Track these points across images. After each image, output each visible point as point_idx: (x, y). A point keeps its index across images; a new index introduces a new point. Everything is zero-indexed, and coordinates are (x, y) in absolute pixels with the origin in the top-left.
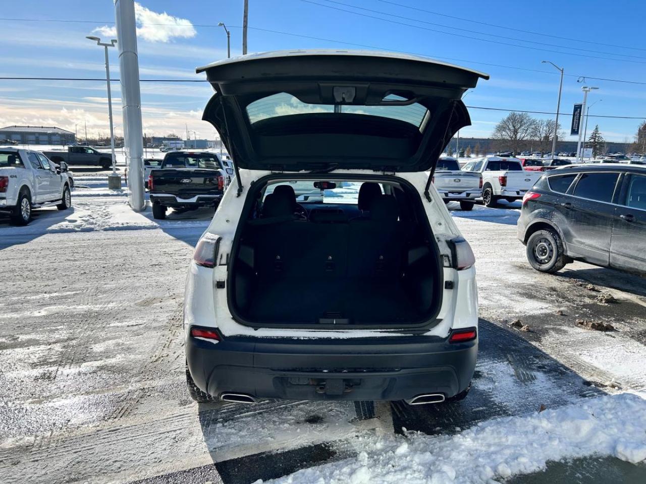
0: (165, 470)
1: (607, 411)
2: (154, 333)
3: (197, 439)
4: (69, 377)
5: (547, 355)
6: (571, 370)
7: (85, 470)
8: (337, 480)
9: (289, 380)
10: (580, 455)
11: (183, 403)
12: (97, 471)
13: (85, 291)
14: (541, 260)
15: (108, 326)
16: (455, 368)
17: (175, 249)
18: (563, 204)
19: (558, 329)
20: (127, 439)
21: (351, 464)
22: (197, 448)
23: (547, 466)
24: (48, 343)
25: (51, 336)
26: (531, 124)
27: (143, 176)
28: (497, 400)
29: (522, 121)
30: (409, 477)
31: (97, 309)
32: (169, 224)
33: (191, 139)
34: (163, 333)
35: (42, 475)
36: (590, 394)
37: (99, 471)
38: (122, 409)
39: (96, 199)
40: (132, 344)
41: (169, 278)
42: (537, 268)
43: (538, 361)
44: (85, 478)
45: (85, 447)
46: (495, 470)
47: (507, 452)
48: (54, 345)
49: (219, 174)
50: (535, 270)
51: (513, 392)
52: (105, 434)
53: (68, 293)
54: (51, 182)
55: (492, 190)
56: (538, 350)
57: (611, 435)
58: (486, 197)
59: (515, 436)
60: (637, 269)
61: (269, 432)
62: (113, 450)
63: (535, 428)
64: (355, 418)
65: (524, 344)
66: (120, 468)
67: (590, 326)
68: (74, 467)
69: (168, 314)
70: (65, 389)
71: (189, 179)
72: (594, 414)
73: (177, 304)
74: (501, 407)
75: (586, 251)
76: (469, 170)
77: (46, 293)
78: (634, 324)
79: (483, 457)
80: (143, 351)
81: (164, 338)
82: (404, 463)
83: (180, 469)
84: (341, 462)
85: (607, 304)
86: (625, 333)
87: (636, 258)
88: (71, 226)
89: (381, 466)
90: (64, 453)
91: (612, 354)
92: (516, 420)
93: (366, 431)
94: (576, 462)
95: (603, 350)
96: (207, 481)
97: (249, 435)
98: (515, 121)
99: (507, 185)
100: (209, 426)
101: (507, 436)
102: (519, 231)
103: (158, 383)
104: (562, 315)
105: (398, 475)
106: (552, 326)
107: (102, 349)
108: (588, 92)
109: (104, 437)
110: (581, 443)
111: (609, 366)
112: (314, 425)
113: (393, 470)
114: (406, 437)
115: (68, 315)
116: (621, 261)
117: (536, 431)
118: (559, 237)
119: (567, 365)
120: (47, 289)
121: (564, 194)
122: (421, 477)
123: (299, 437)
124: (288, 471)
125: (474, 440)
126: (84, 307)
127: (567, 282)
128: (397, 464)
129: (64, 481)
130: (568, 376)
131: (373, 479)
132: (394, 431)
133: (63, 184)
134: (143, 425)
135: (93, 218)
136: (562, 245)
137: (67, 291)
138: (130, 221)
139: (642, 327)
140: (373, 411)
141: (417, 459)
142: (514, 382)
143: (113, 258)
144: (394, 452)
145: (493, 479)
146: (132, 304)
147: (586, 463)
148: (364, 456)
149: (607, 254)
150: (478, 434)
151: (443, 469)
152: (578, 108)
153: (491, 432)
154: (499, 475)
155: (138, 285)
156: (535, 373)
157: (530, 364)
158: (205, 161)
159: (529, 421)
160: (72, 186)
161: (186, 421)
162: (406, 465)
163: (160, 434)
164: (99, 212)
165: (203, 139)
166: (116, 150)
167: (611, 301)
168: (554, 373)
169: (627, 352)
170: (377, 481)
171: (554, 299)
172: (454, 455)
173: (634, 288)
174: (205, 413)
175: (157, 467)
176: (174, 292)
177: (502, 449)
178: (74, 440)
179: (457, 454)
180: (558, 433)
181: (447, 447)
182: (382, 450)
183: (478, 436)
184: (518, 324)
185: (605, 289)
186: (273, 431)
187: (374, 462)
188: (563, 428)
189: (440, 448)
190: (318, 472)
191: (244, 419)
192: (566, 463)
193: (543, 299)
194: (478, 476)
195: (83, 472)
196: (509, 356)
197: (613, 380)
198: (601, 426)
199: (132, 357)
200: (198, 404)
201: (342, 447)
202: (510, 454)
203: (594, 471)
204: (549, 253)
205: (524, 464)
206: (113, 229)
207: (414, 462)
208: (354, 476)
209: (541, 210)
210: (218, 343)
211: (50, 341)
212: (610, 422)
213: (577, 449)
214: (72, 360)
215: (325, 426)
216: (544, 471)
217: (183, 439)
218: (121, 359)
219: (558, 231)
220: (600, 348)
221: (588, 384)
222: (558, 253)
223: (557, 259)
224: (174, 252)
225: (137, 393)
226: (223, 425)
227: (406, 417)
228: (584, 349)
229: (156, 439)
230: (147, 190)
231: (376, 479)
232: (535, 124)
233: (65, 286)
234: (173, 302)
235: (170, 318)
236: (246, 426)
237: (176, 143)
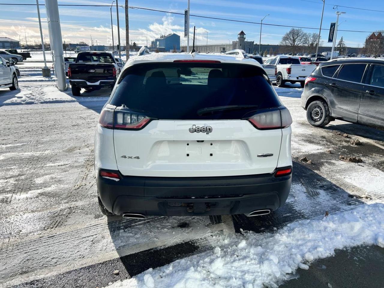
0: (87, 263)
1: (368, 215)
2: (76, 170)
3: (107, 241)
4: (20, 201)
5: (325, 179)
6: (340, 188)
7: (32, 265)
8: (202, 268)
9: (169, 204)
10: (355, 245)
11: (97, 217)
12: (41, 265)
13: (29, 143)
14: (315, 120)
15: (45, 166)
16: (278, 193)
17: (87, 115)
18: (331, 84)
19: (329, 162)
20: (60, 243)
21: (210, 255)
22: (108, 247)
23: (335, 253)
24: (5, 178)
25: (8, 173)
26: (303, 36)
27: (65, 69)
28: (297, 208)
29: (298, 34)
30: (248, 263)
31: (37, 155)
32: (82, 99)
33: (94, 45)
34: (82, 170)
35: (3, 270)
36: (354, 203)
37: (42, 266)
38: (56, 222)
39: (35, 83)
40: (62, 178)
41: (84, 133)
42: (313, 124)
43: (319, 182)
44: (33, 271)
45: (32, 249)
46: (303, 256)
47: (309, 244)
48: (10, 179)
49: (113, 66)
50: (311, 126)
51: (306, 203)
52: (46, 239)
53: (18, 144)
54: (4, 72)
55: (282, 76)
56: (319, 175)
57: (373, 231)
58: (279, 81)
59: (313, 234)
60: (375, 124)
61: (155, 235)
62: (51, 250)
63: (326, 228)
64: (209, 223)
65: (310, 172)
66: (56, 263)
67: (348, 160)
68: (25, 263)
69: (85, 158)
70: (17, 209)
71: (94, 69)
72: (361, 218)
73: (90, 151)
74: (300, 213)
75: (343, 114)
76: (268, 64)
77: (3, 144)
78: (374, 158)
79: (294, 248)
80: (69, 182)
81: (83, 173)
82: (244, 253)
83: (97, 262)
84: (203, 254)
85: (356, 146)
86: (370, 164)
87: (374, 117)
88: (19, 100)
89: (229, 256)
90: (18, 254)
91: (363, 177)
92: (313, 223)
93: (217, 232)
94: (353, 249)
95: (358, 175)
96: (115, 270)
97: (142, 237)
98: (294, 34)
99: (291, 73)
100: (115, 232)
101: (309, 234)
102: (302, 102)
103: (80, 204)
104: (331, 153)
105: (241, 262)
106: (325, 160)
107: (42, 182)
108: (339, 15)
109: (45, 241)
110: (354, 236)
111: (362, 185)
112: (184, 229)
113: (238, 259)
114: (243, 235)
115: (18, 159)
116: (365, 119)
117: (326, 230)
118: (327, 105)
119: (337, 185)
120: (4, 142)
121: (331, 78)
122: (256, 263)
123: (174, 237)
124: (168, 261)
125: (288, 237)
126: (29, 153)
127: (331, 132)
128: (240, 255)
129: (19, 274)
130: (338, 191)
131: (225, 265)
132: (235, 231)
133: (12, 73)
134: (71, 232)
135: (33, 96)
136: (329, 110)
137: (17, 143)
138: (58, 97)
139: (379, 160)
140: (221, 218)
141: (252, 250)
142: (306, 197)
143: (47, 121)
144: (237, 246)
145: (302, 263)
146: (61, 151)
147: (359, 250)
148: (218, 250)
149: (357, 115)
150: (290, 233)
151: (270, 258)
152: (333, 25)
153: (298, 231)
154: (306, 260)
155: (64, 138)
156: (318, 190)
157: (315, 185)
158: (104, 58)
159: (321, 224)
160: (19, 75)
161: (100, 229)
162: (246, 255)
163: (83, 238)
164: (37, 92)
165: (102, 45)
166: (45, 52)
167: (359, 144)
168: (330, 190)
169: (372, 175)
170: (228, 267)
171: (325, 143)
172: (276, 248)
173: (371, 136)
174: (112, 223)
175: (82, 261)
176: (88, 143)
177: (306, 242)
178: (25, 244)
179: (278, 247)
180: (340, 230)
181: (271, 242)
182: (229, 245)
183: (290, 234)
184: (305, 160)
185: (354, 136)
186: (157, 234)
187: (224, 254)
188: (343, 227)
189: (266, 242)
190: (189, 262)
191: (138, 226)
192: (347, 250)
193: (318, 143)
194: (293, 261)
195: (31, 267)
196: (302, 180)
197: (366, 193)
198: (367, 225)
199: (62, 186)
200: (107, 217)
201: (203, 243)
202: (311, 246)
203: (365, 255)
204: (321, 115)
205: (321, 252)
206: (46, 102)
207: (251, 253)
208: (213, 264)
209: (317, 88)
210: (119, 181)
211: (7, 177)
212: (370, 222)
213: (353, 241)
214: (22, 189)
215: (191, 229)
216: (334, 256)
217: (98, 241)
218: (54, 188)
219: (327, 101)
220: (356, 173)
221: (351, 196)
222: (326, 115)
223: (325, 118)
224: (87, 117)
225: (66, 211)
226: (124, 230)
227: (242, 221)
228: (346, 174)
229: (80, 242)
230: (67, 77)
231: (227, 265)
232: (306, 36)
233: (16, 140)
234: (87, 149)
235: (86, 160)
236: (139, 231)
237: (85, 48)
